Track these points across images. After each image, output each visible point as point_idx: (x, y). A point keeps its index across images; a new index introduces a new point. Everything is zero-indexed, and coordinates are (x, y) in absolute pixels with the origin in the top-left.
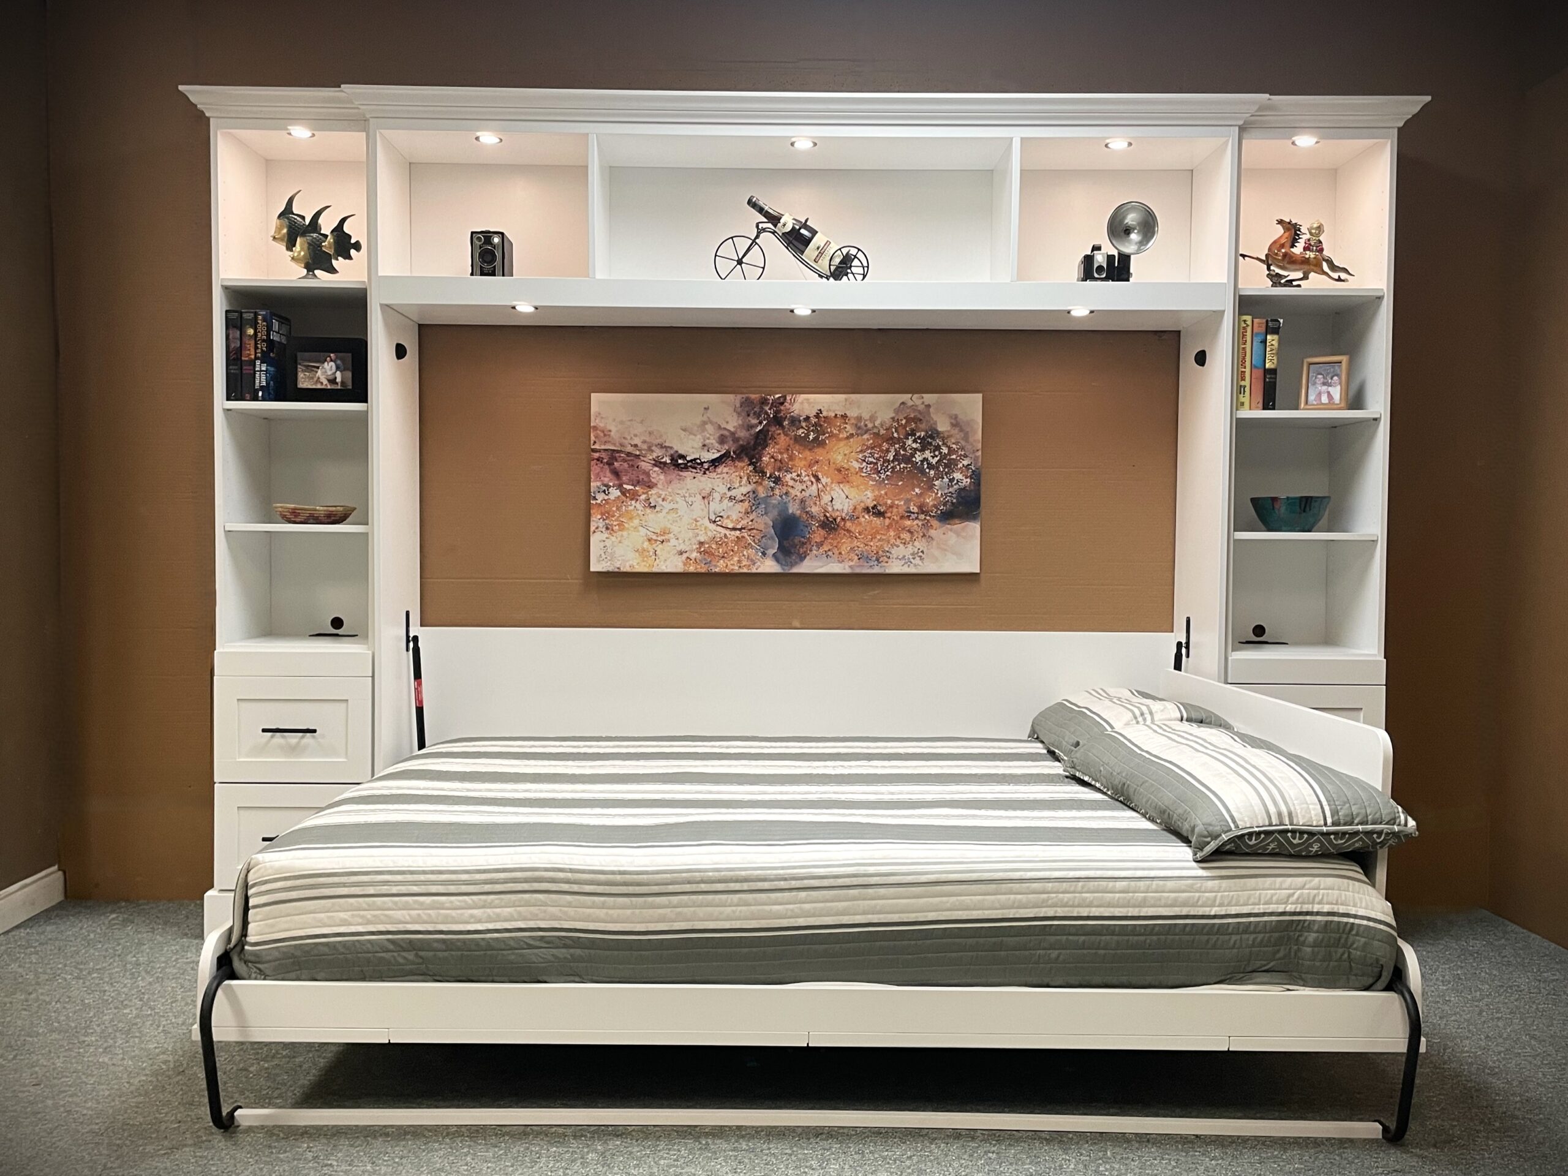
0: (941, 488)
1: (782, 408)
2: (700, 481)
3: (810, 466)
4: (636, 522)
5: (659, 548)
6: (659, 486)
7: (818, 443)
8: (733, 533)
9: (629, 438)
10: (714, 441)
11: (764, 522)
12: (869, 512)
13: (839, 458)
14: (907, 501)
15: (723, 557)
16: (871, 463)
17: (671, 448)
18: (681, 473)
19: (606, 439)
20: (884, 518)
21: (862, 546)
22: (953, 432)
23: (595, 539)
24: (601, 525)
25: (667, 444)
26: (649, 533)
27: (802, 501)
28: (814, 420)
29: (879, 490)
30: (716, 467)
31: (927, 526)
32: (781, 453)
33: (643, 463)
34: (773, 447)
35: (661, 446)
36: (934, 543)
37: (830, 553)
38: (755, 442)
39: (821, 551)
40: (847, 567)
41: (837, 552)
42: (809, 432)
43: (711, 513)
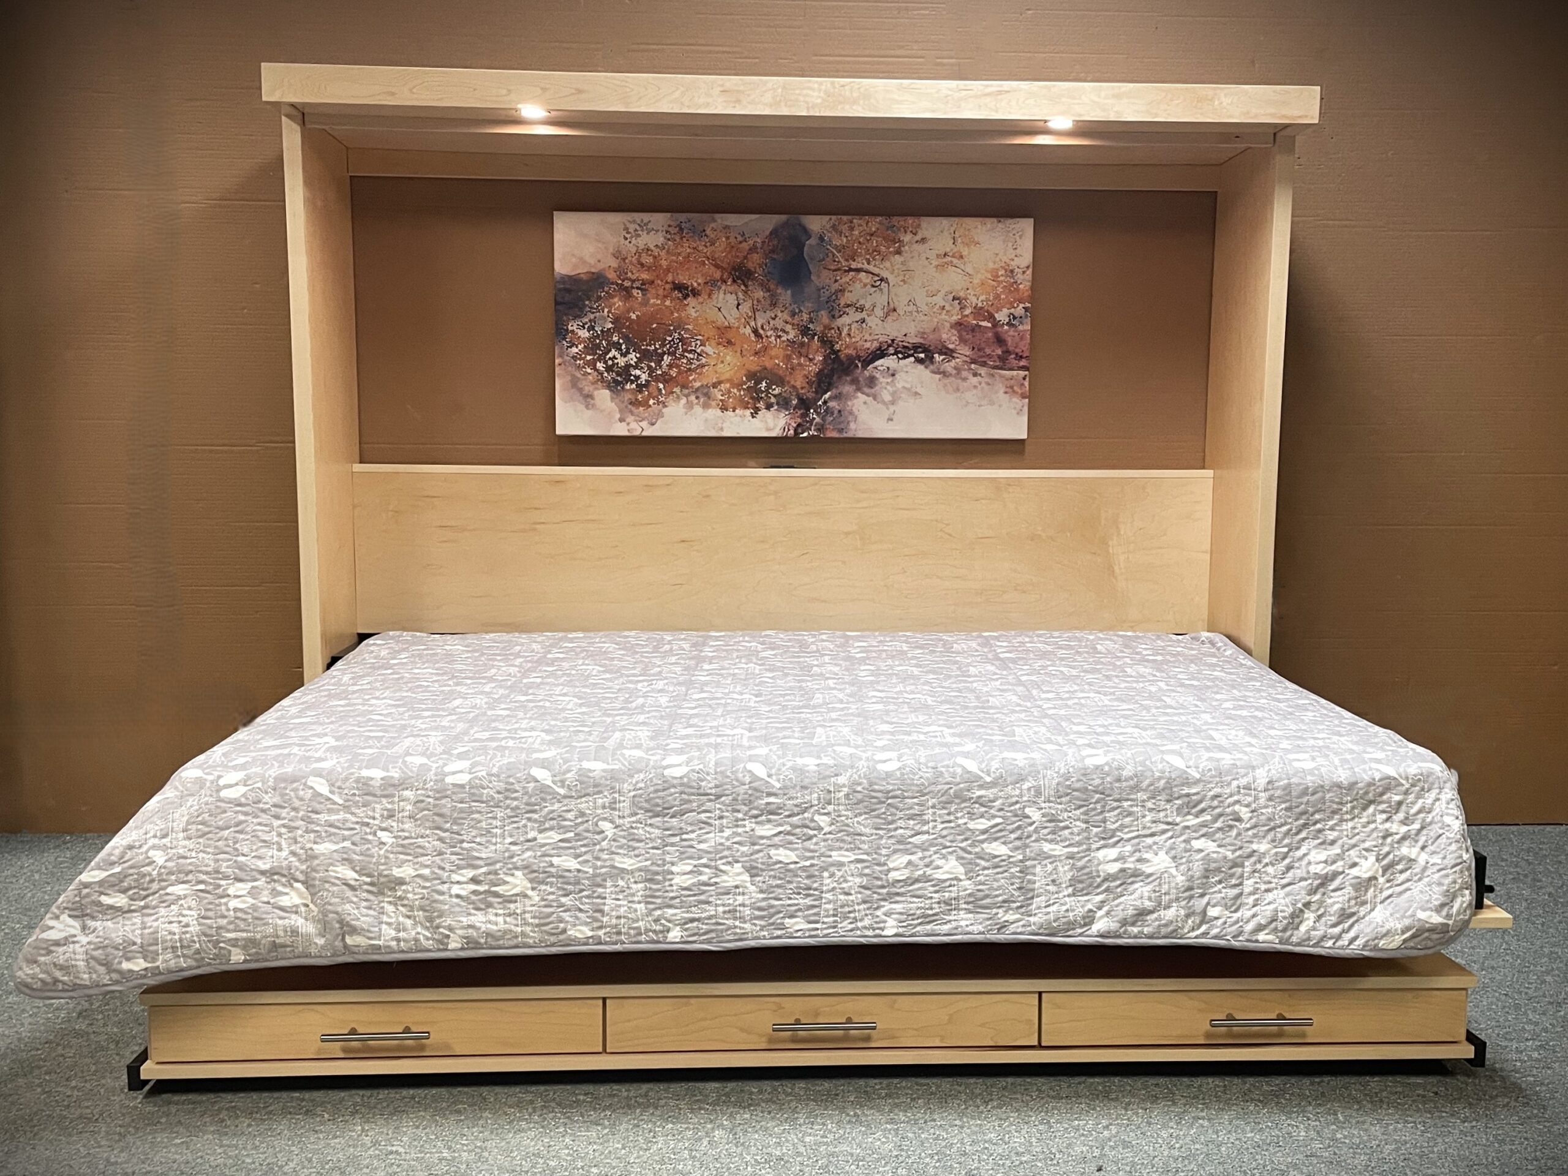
0: (604, 319)
1: (799, 420)
2: (899, 331)
3: (765, 349)
4: (976, 281)
5: (948, 247)
6: (948, 325)
7: (755, 377)
8: (860, 266)
9: (983, 385)
10: (882, 380)
11: (821, 278)
12: (693, 290)
13: (730, 357)
14: (645, 303)
15: (872, 235)
16: (690, 352)
17: (933, 372)
18: (921, 341)
19: (1010, 384)
20: (673, 283)
21: (701, 248)
22: (591, 389)
23: (1027, 258)
24: (1020, 276)
25: (938, 376)
26: (961, 266)
27: (774, 305)
28: (761, 405)
29: (680, 318)
30: (879, 349)
31: (621, 272)
32: (800, 364)
33: (968, 353)
34: (809, 372)
35: (944, 374)
36: (611, 250)
37: (740, 238)
38: (831, 378)
39: (751, 242)
40: (719, 221)
41: (732, 240)
42: (767, 391)
43: (886, 290)
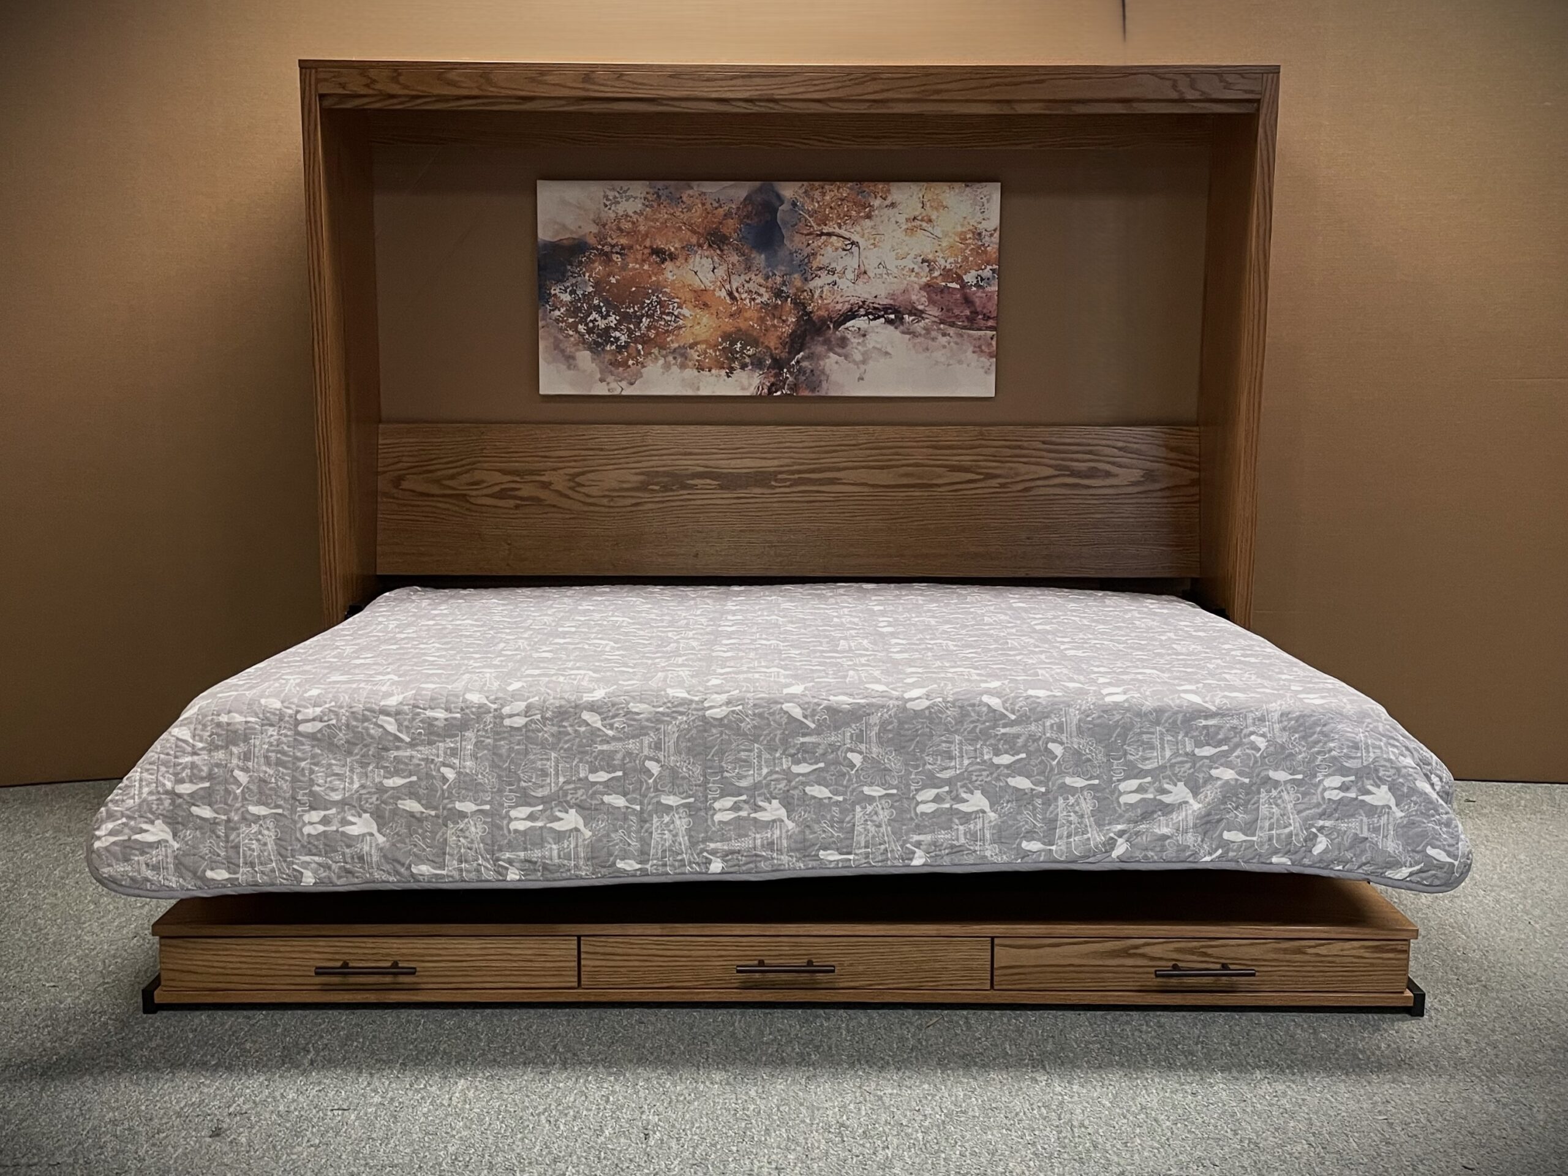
0: (585, 283)
1: (772, 380)
2: (870, 293)
3: (740, 311)
4: (944, 244)
5: (918, 211)
6: (917, 287)
7: (731, 338)
8: (831, 230)
9: (952, 344)
10: (853, 340)
11: (794, 242)
12: (671, 254)
13: (706, 319)
14: (624, 267)
15: (842, 200)
16: (668, 314)
17: (903, 333)
18: (891, 302)
19: (978, 343)
20: (651, 247)
21: (678, 214)
22: (573, 350)
23: (994, 221)
24: (987, 238)
25: (908, 336)
26: (930, 229)
27: (749, 269)
28: (736, 365)
29: (658, 282)
30: (851, 310)
31: (601, 238)
32: (774, 326)
33: (937, 314)
34: (783, 333)
35: (914, 334)
36: (592, 217)
37: (715, 205)
38: (804, 339)
39: (726, 208)
40: (696, 188)
41: (708, 206)
42: (741, 352)
43: (856, 254)
